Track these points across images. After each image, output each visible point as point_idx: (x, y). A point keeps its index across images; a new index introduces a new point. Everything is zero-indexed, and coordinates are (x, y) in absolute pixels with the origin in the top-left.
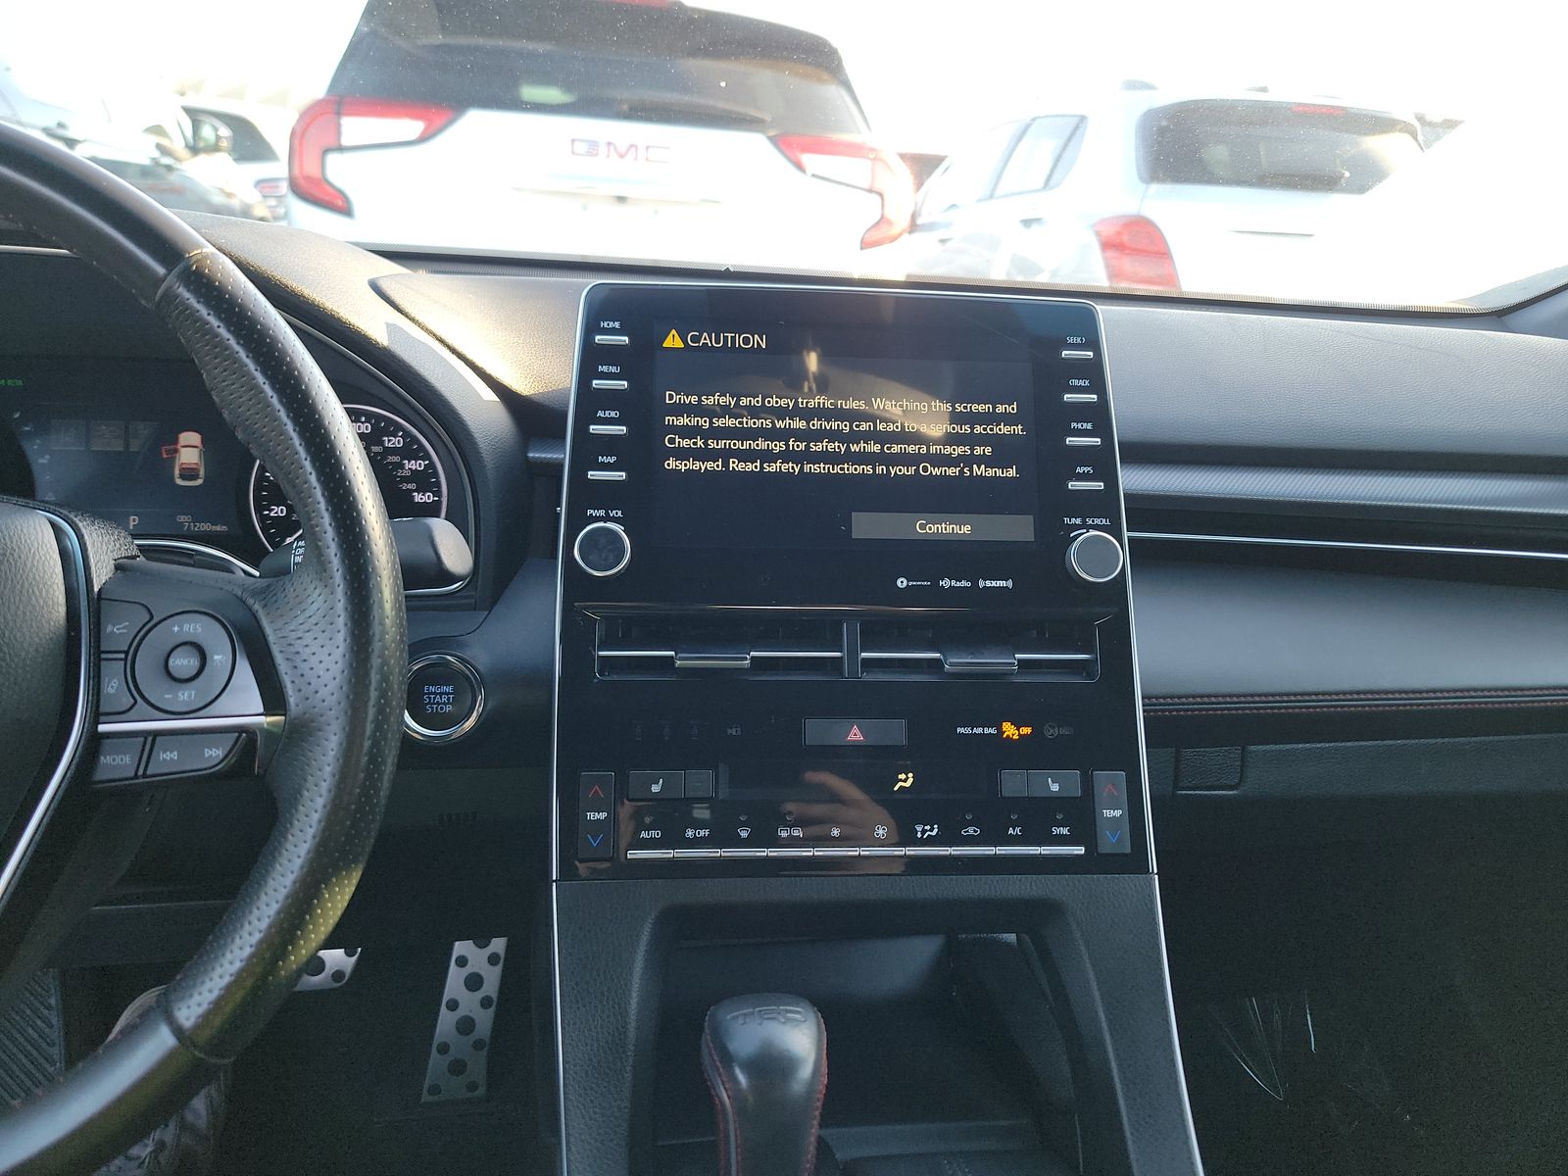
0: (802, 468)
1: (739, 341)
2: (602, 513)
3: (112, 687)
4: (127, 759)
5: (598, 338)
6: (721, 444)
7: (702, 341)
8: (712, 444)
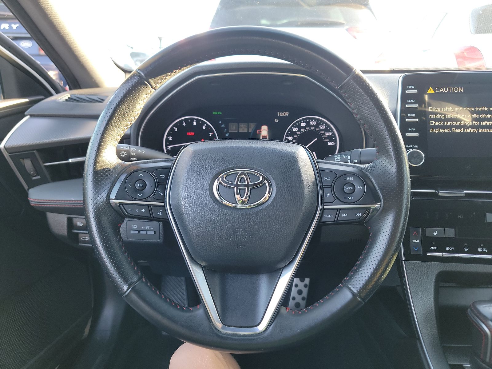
0: (478, 131)
1: (454, 90)
2: (411, 146)
3: (328, 195)
4: (332, 216)
5: (407, 91)
6: (449, 124)
7: (441, 90)
8: (446, 124)
